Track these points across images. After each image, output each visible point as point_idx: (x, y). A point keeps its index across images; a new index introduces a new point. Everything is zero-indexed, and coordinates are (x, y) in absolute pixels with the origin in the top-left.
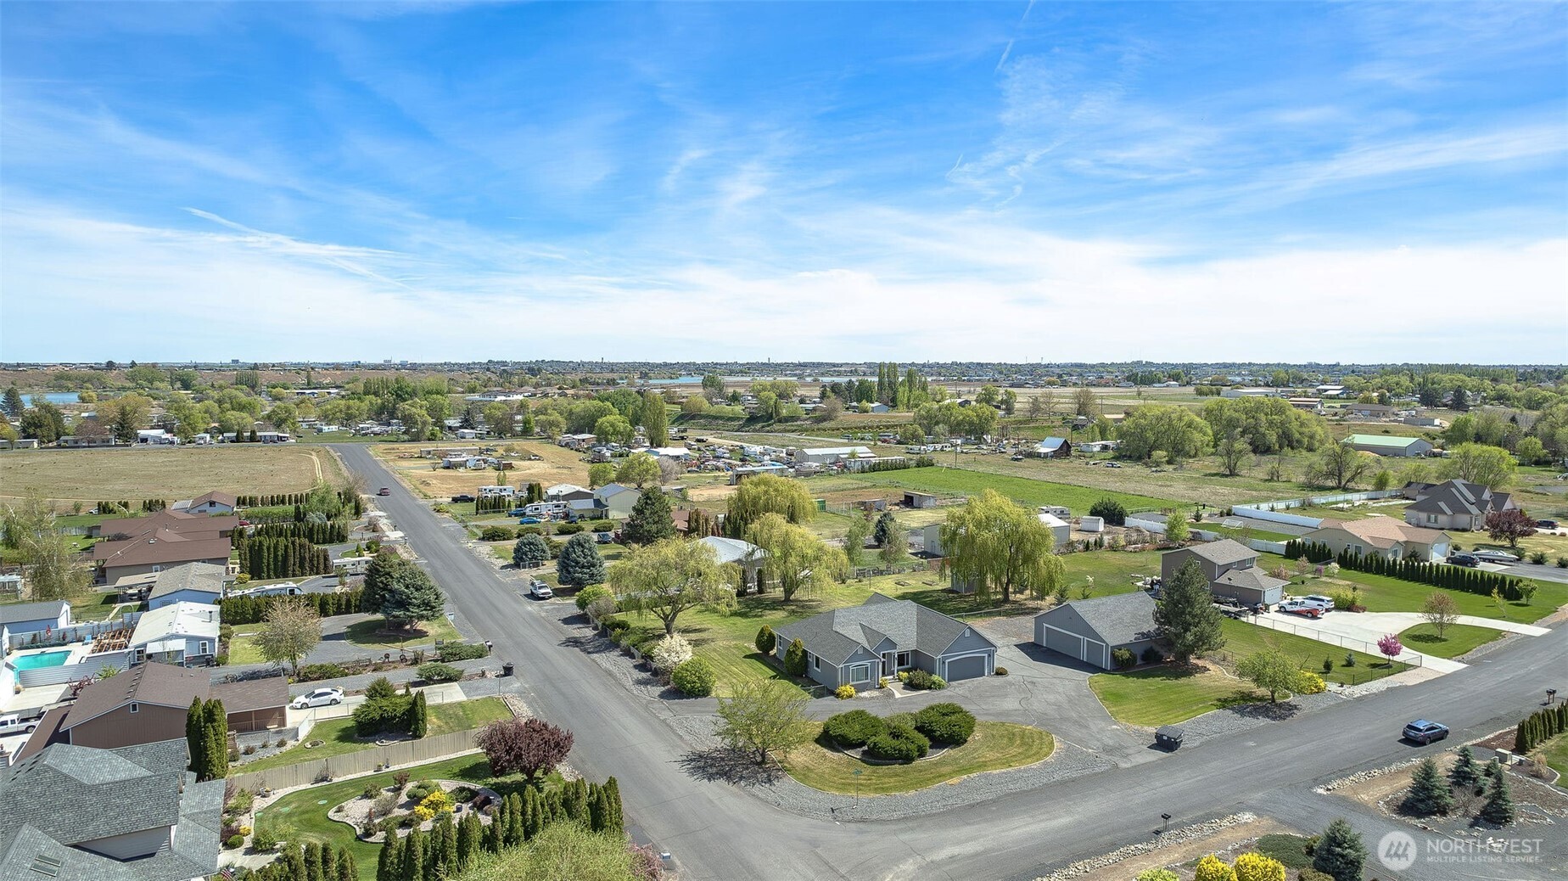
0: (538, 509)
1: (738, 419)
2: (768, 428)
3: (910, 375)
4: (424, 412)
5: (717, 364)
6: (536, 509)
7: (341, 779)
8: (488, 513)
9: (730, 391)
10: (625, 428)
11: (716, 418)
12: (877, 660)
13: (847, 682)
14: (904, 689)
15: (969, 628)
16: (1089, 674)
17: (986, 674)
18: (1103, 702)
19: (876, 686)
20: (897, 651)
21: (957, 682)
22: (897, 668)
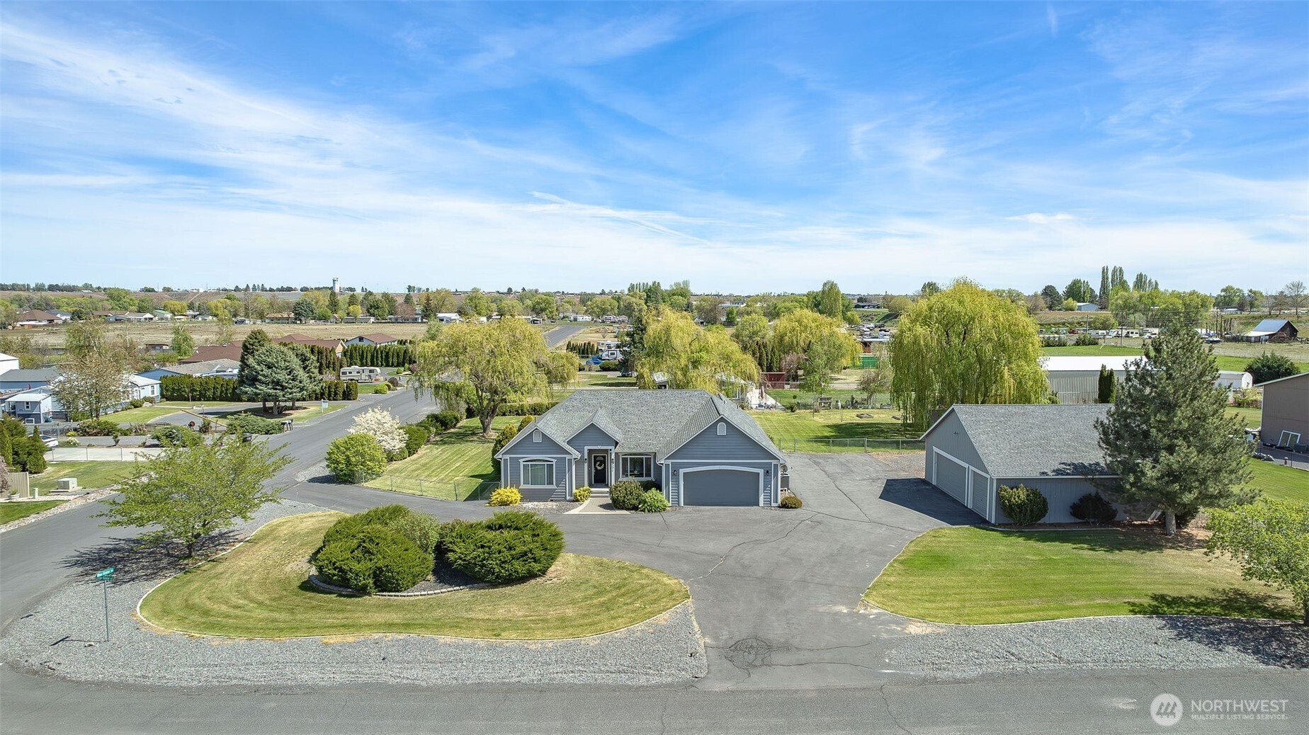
0: (614, 354)
12: (568, 457)
13: (515, 483)
14: (601, 506)
15: (722, 420)
16: (945, 525)
17: (761, 503)
18: (891, 565)
19: (568, 498)
20: (618, 449)
21: (698, 508)
22: (617, 477)
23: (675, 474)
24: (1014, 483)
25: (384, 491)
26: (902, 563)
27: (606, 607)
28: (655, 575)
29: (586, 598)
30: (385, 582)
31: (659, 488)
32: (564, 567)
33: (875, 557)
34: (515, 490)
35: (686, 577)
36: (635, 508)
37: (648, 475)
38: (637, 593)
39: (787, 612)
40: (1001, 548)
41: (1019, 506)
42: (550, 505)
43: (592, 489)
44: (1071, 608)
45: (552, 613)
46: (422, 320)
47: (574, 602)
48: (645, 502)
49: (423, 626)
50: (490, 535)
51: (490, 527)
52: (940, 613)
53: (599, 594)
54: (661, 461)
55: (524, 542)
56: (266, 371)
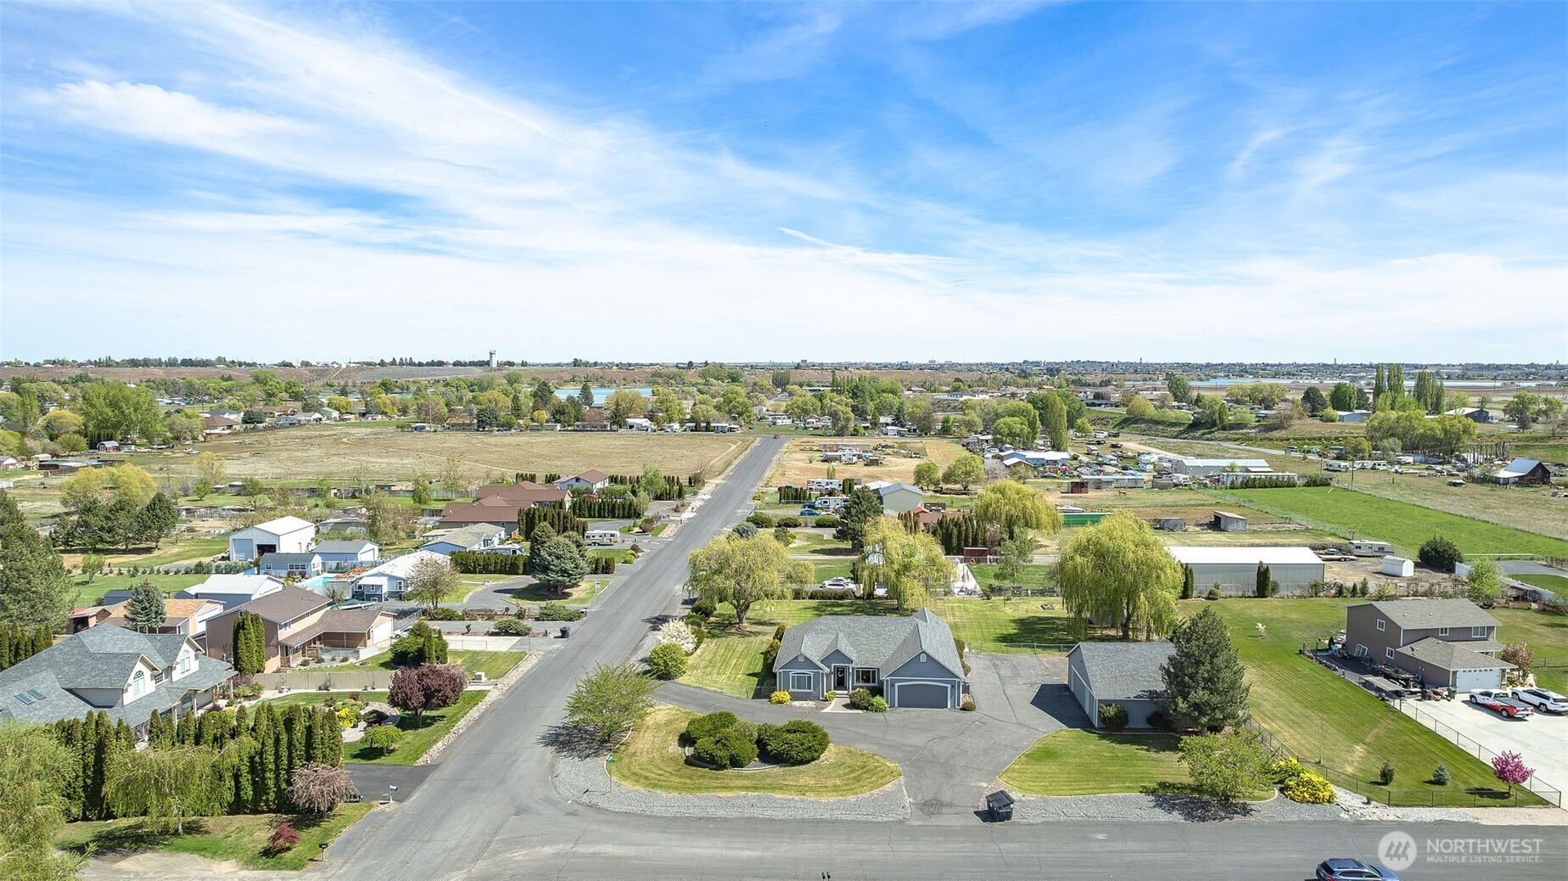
0: (826, 502)
1: (1180, 424)
2: (1209, 436)
3: (1421, 379)
4: (849, 410)
5: (1267, 365)
6: (825, 502)
7: (336, 690)
8: (789, 503)
9: (1194, 394)
10: (1022, 430)
11: (1157, 423)
12: (821, 671)
13: (786, 688)
14: (843, 706)
15: (923, 652)
16: (1065, 727)
17: (949, 707)
18: (1020, 758)
19: (821, 698)
20: (853, 665)
21: (907, 709)
22: (853, 683)
23: (892, 685)
24: (1108, 703)
25: (694, 687)
26: (1027, 756)
27: (858, 779)
28: (882, 760)
29: (845, 774)
30: (736, 762)
31: (882, 695)
32: (830, 755)
33: (1012, 751)
34: (786, 693)
35: (899, 762)
36: (867, 709)
37: (874, 682)
38: (872, 772)
39: (954, 785)
40: (1092, 747)
41: (1109, 718)
42: (811, 704)
43: (837, 692)
44: (1109, 788)
45: (829, 783)
46: (611, 427)
47: (839, 776)
48: (873, 705)
49: (764, 788)
50: (790, 736)
51: (788, 731)
52: (1036, 789)
53: (852, 771)
54: (883, 677)
55: (809, 741)
56: (556, 562)
